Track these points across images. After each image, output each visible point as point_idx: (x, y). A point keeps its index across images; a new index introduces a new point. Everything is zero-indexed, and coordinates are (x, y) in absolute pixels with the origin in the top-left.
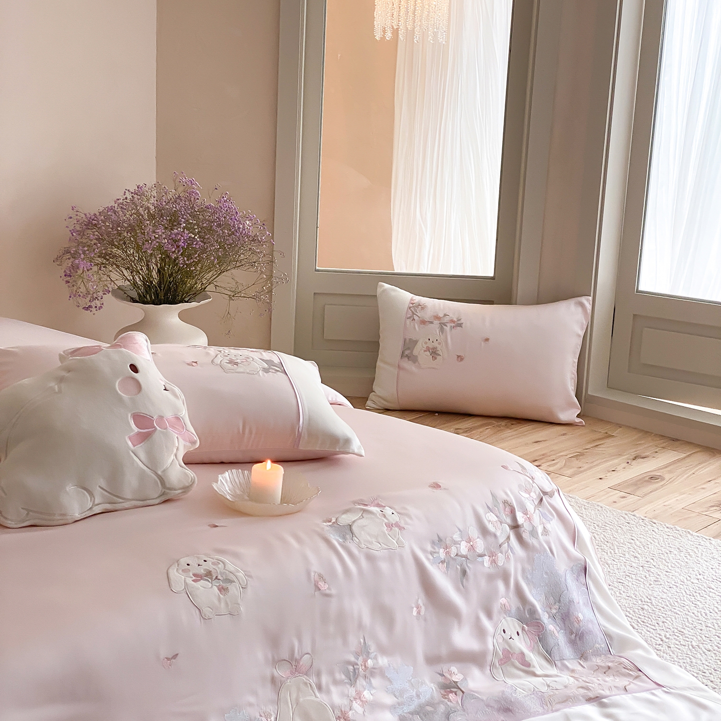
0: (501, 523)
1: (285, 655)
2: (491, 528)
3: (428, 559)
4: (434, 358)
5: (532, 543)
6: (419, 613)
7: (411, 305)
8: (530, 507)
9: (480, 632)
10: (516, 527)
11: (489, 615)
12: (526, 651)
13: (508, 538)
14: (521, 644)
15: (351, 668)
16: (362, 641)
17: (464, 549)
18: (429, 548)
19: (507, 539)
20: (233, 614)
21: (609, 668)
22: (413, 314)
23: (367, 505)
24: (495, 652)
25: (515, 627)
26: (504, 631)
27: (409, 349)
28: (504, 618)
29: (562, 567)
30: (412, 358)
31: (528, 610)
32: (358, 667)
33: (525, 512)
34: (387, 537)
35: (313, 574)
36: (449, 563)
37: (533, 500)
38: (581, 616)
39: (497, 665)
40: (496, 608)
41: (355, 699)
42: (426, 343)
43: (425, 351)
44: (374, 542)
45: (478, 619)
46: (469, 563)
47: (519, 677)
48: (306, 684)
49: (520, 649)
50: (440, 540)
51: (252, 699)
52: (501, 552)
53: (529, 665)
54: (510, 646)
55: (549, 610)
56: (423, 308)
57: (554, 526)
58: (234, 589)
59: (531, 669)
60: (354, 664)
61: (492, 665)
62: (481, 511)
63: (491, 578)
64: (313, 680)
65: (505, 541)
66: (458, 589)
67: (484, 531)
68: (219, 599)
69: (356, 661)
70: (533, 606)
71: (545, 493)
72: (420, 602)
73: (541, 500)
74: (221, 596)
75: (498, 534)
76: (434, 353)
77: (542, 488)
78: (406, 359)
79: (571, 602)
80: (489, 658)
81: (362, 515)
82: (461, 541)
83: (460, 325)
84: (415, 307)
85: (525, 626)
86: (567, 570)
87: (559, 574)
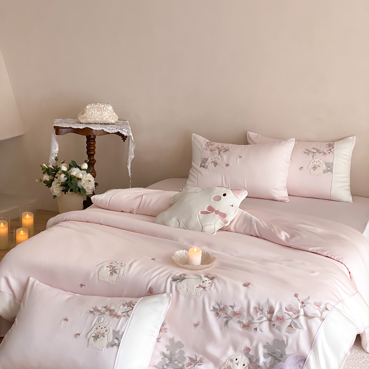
0: (261, 314)
2: (252, 313)
10: (270, 320)
13: (261, 323)
20: (110, 284)
24: (225, 364)
25: (244, 362)
26: (236, 359)
31: (256, 359)
35: (149, 286)
36: (221, 316)
44: (185, 288)
46: (232, 321)
52: (252, 326)
54: (233, 366)
58: (115, 276)
62: (253, 304)
63: (241, 334)
65: (258, 323)
66: (221, 328)
67: (248, 313)
68: (107, 276)
70: (259, 358)
71: (305, 315)
73: (298, 317)
74: (109, 276)
80: (221, 364)
85: (250, 364)
86: (293, 355)
87: (285, 354)
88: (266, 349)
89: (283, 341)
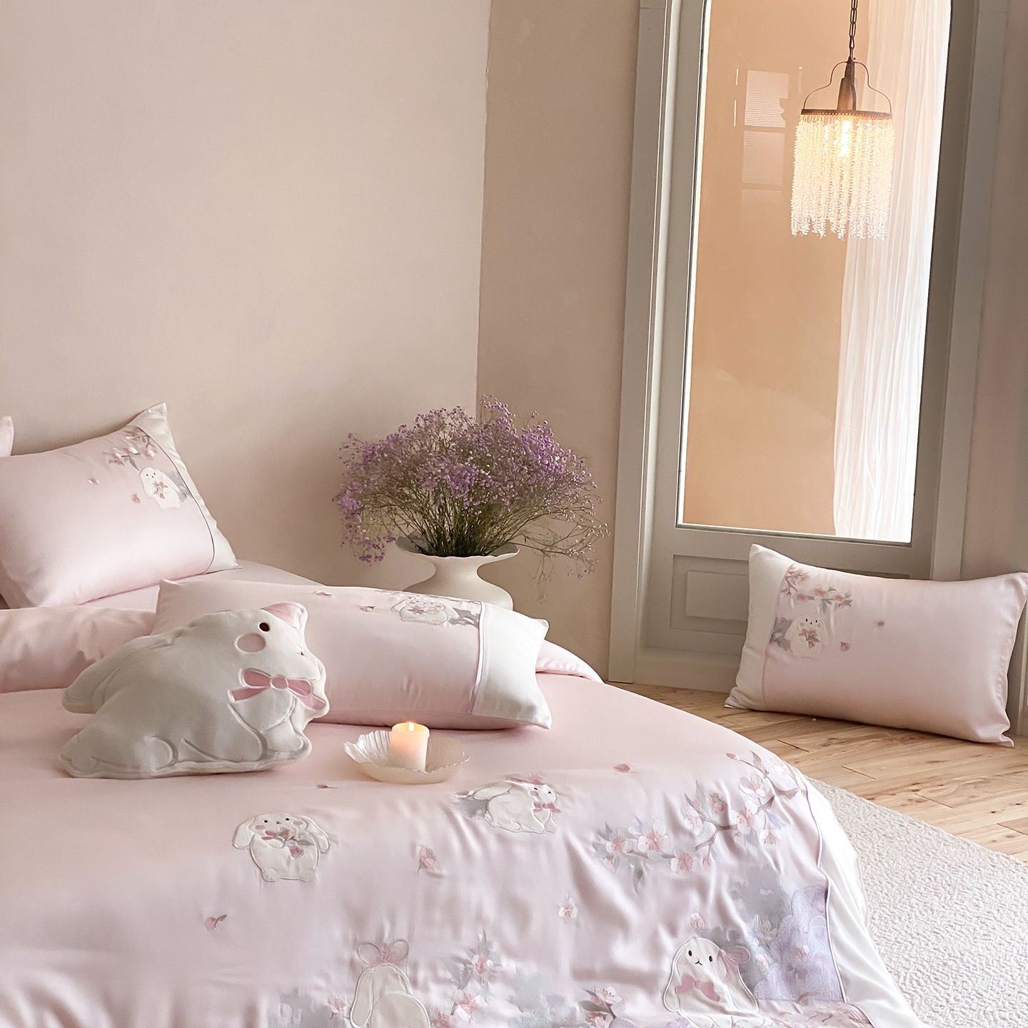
0: (703, 820)
1: (372, 938)
2: (686, 824)
3: (588, 851)
4: (811, 644)
5: (748, 851)
6: (568, 914)
7: (789, 575)
8: (752, 806)
9: (655, 950)
10: (725, 828)
11: (673, 931)
12: (717, 981)
13: (712, 840)
14: (712, 972)
15: (461, 966)
16: (481, 936)
17: (642, 845)
18: (592, 837)
19: (709, 841)
20: (305, 880)
21: (831, 1016)
22: (790, 586)
23: (520, 781)
24: (671, 976)
25: (707, 951)
26: (690, 953)
27: (780, 631)
28: (695, 938)
29: (790, 884)
30: (784, 644)
31: (730, 933)
32: (471, 966)
33: (743, 812)
34: (532, 818)
35: (418, 848)
36: (619, 861)
37: (759, 799)
38: (806, 949)
39: (673, 992)
40: (684, 923)
41: (462, 1003)
42: (802, 624)
43: (800, 635)
44: (512, 822)
45: (655, 934)
46: (649, 863)
47: (701, 1011)
48: (396, 975)
49: (707, 977)
50: (609, 830)
51: (322, 983)
52: (698, 856)
53: (718, 999)
54: (695, 972)
55: (761, 936)
56: (803, 579)
57: (788, 834)
58: (310, 853)
59: (720, 1004)
60: (466, 962)
61: (666, 992)
62: (676, 803)
63: (679, 886)
64: (406, 972)
65: (705, 843)
66: (629, 894)
67: (676, 827)
68: (288, 862)
69: (469, 959)
70: (738, 927)
71: (780, 792)
72: (571, 902)
73: (772, 799)
74: (292, 858)
75: (696, 832)
76: (812, 638)
77: (779, 786)
78: (776, 644)
79: (795, 930)
80: (663, 982)
81: (508, 791)
82: (639, 836)
83: (848, 603)
84: (793, 576)
85: (723, 951)
86: (797, 891)
87: (783, 894)
88: (740, 900)
89: (768, 866)
